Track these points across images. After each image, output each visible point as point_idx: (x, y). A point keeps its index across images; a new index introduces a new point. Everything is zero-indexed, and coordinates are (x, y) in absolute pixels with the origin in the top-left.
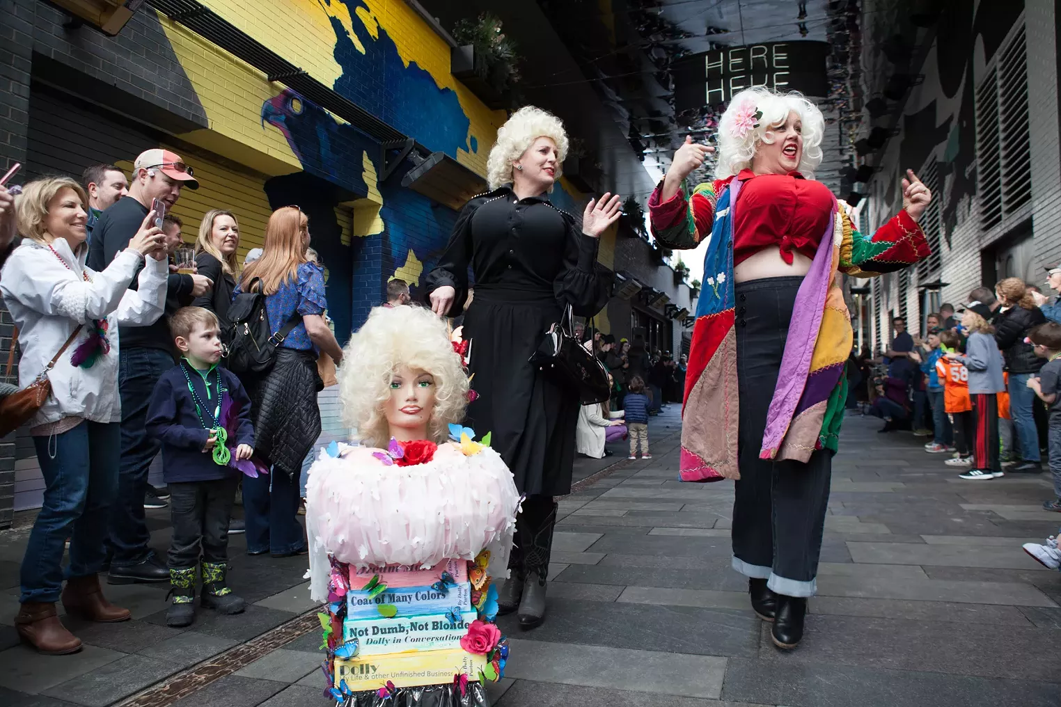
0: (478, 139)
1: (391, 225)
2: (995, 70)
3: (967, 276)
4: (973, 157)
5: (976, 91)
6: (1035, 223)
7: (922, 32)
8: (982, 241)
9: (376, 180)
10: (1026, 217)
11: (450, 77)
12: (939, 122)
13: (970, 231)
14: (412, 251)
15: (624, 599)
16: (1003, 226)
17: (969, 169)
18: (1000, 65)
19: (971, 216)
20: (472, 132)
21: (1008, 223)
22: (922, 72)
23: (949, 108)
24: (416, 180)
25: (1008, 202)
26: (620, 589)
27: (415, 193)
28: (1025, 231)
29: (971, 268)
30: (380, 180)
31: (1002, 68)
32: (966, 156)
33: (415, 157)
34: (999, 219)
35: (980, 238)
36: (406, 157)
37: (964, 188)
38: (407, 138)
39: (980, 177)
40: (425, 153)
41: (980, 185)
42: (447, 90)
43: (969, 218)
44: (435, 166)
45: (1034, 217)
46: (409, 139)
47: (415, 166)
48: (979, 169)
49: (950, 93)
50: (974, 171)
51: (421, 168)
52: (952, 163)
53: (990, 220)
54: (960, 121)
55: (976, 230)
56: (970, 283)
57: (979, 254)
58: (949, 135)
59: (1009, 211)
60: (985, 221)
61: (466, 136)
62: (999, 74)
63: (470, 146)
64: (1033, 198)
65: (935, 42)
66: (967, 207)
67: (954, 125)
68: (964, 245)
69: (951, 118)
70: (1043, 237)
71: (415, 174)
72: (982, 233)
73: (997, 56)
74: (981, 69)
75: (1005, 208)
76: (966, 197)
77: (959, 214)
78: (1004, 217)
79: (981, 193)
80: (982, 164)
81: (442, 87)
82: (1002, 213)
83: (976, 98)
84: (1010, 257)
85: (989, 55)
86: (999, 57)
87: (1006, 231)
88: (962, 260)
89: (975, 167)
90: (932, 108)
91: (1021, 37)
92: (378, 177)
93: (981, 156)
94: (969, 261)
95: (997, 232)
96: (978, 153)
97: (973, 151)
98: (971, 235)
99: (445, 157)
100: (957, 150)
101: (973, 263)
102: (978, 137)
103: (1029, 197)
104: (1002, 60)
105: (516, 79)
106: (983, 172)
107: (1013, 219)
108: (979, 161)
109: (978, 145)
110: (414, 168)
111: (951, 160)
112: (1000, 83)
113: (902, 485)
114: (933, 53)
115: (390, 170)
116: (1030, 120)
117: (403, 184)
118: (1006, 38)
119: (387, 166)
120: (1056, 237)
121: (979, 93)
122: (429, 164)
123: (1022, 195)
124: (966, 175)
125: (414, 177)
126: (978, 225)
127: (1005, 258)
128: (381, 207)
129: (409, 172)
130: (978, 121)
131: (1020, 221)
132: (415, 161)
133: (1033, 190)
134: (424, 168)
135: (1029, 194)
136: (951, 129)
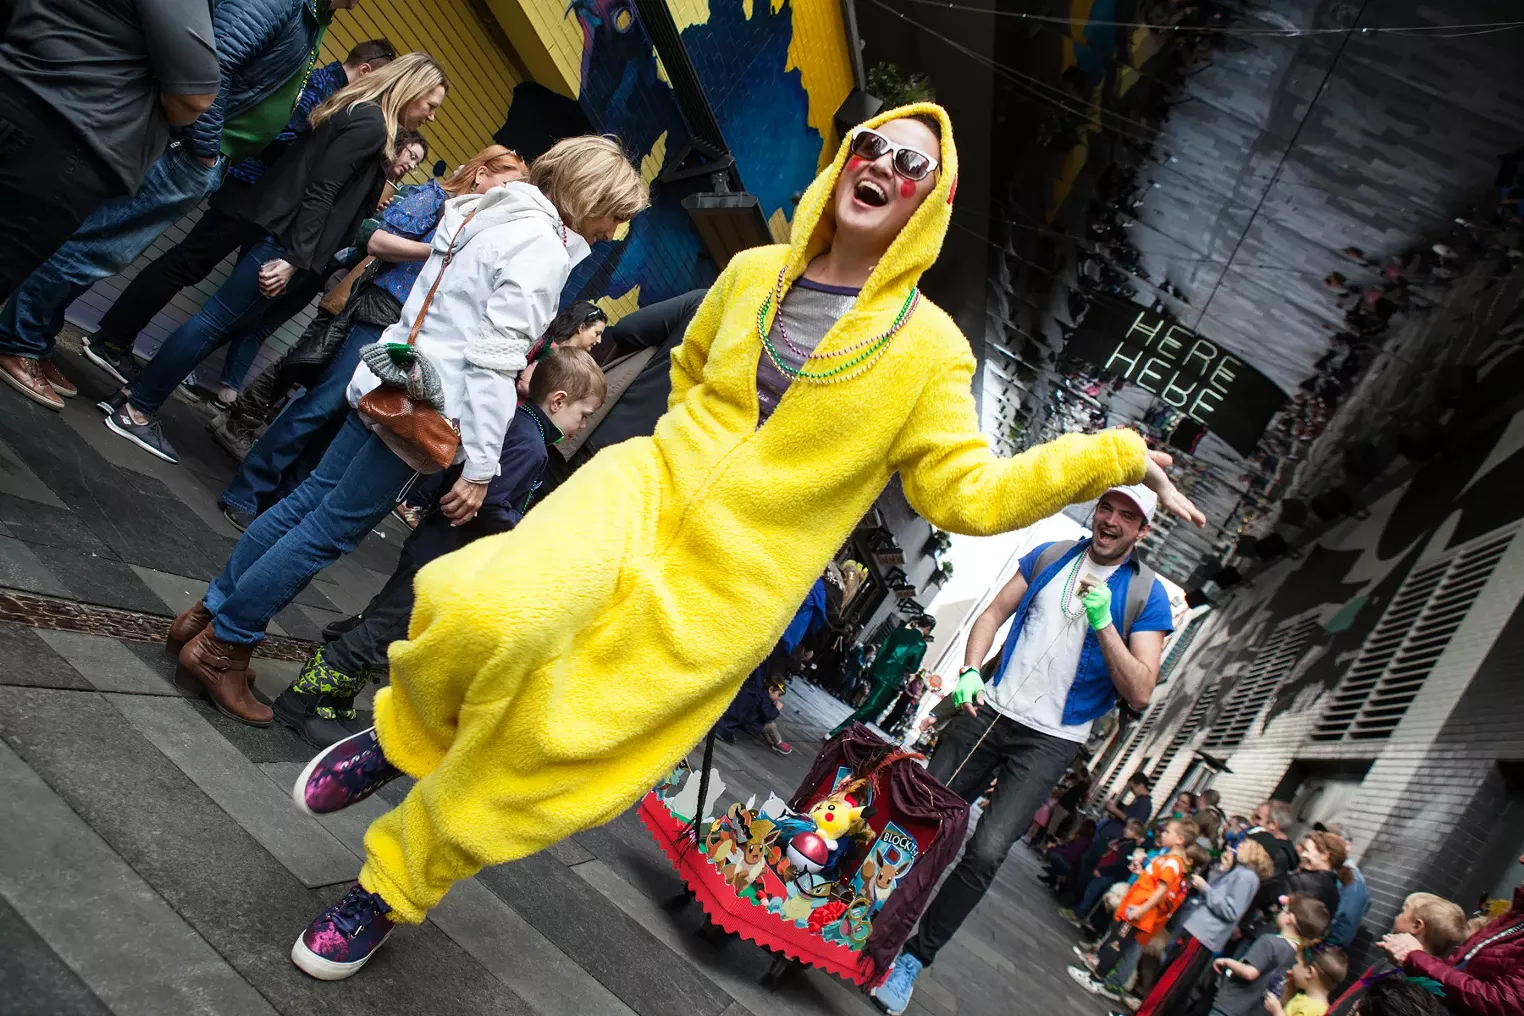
1: (636, 242)
2: (1448, 564)
3: (1260, 777)
4: (1359, 646)
5: (1413, 571)
6: (1373, 770)
7: (1400, 462)
8: (1303, 749)
9: (657, 175)
10: (1369, 756)
11: (830, 121)
12: (1351, 578)
13: (1299, 728)
14: (639, 288)
15: (582, 871)
16: (1337, 749)
17: (1345, 656)
18: (1458, 561)
19: (1310, 713)
22: (1369, 508)
23: (1371, 570)
24: (702, 209)
25: (1361, 725)
27: (691, 224)
28: (1355, 771)
29: (1270, 773)
30: (661, 178)
31: (1459, 567)
32: (1351, 639)
33: (721, 181)
34: (1338, 737)
35: (1303, 744)
36: (710, 174)
37: (1325, 674)
38: (727, 153)
39: (1350, 674)
40: (735, 186)
41: (1344, 683)
42: (815, 131)
43: (1306, 713)
44: (736, 208)
45: (1378, 763)
46: (729, 156)
47: (713, 191)
48: (1356, 664)
49: (1384, 553)
50: (1347, 664)
51: (719, 199)
52: (1331, 635)
53: (1328, 731)
54: (1372, 595)
55: (1305, 733)
56: (1257, 788)
57: (1289, 761)
58: (1350, 601)
59: (1356, 736)
60: (1322, 728)
62: (1451, 571)
64: (1391, 740)
65: (1406, 484)
66: (1313, 697)
67: (1364, 593)
68: (1281, 740)
69: (1366, 583)
70: (1374, 792)
71: (707, 201)
72: (1309, 740)
73: (1462, 549)
74: (1434, 552)
75: (1353, 728)
76: (1320, 686)
77: (1299, 700)
78: (1346, 738)
79: (1338, 693)
80: (1363, 660)
81: (811, 124)
82: (1346, 733)
83: (1409, 580)
84: (1321, 790)
85: (1457, 539)
86: (1462, 552)
87: (1337, 756)
88: (1267, 756)
89: (1353, 660)
90: (1355, 555)
91: (1501, 546)
92: (660, 173)
93: (1369, 651)
94: (1273, 762)
95: (1326, 751)
96: (1367, 645)
97: (1363, 638)
98: (1297, 733)
100: (1347, 625)
101: (1276, 767)
102: (1380, 627)
103: (1387, 734)
104: (1465, 557)
106: (1357, 670)
107: (1353, 748)
108: (1362, 655)
109: (1373, 636)
110: (711, 194)
111: (1331, 632)
112: (1444, 581)
113: (1010, 967)
114: (1394, 497)
115: (680, 176)
116: (1447, 647)
117: (683, 202)
118: (1483, 538)
119: (681, 168)
120: (1385, 801)
121: (1415, 576)
122: (731, 202)
123: (1380, 728)
124: (1337, 662)
125: (702, 203)
126: (1311, 728)
127: (1314, 788)
129: (700, 194)
130: (1391, 608)
131: (1359, 756)
132: (717, 186)
133: (1398, 730)
134: (722, 202)
135: (1390, 732)
136: (1357, 597)
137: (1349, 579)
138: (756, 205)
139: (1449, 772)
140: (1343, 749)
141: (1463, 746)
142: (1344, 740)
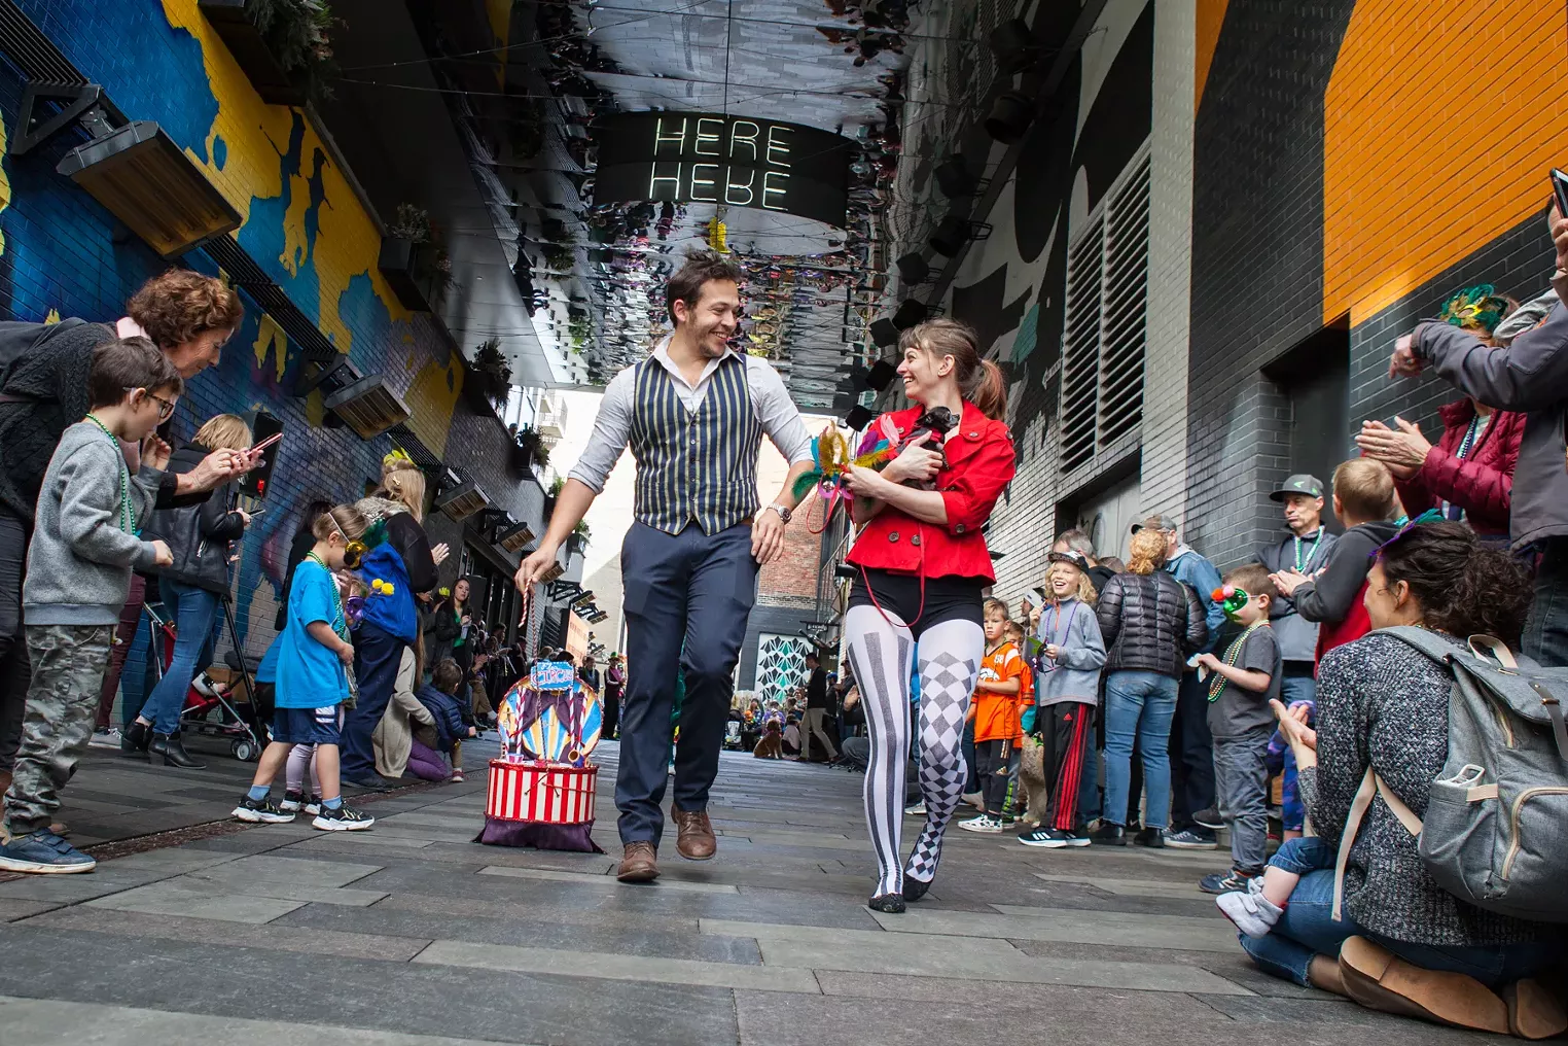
0: (229, 146)
1: (20, 251)
2: (1101, 222)
3: (1030, 544)
4: (1058, 355)
5: (1070, 253)
6: (1144, 459)
7: (998, 150)
8: (1059, 489)
9: (5, 150)
10: (1131, 450)
11: (195, 11)
12: (1009, 299)
13: (1043, 472)
14: (56, 313)
16: (1096, 464)
17: (1050, 374)
18: (1108, 215)
19: (1046, 449)
20: (220, 127)
21: (1102, 459)
22: (990, 220)
23: (1023, 279)
24: (90, 167)
25: (1105, 427)
27: (78, 195)
28: (1126, 474)
29: (1039, 532)
30: (12, 152)
31: (1111, 220)
32: (1046, 352)
33: (96, 119)
34: (1091, 452)
35: (1056, 484)
36: (76, 121)
37: (1038, 402)
38: (85, 82)
39: (1064, 387)
40: (117, 120)
41: (1064, 400)
42: (183, 32)
43: (1042, 452)
44: (135, 146)
45: (1144, 450)
46: (90, 85)
47: (93, 138)
48: (1065, 374)
49: (1029, 255)
50: (1058, 374)
51: (105, 145)
52: (1023, 364)
53: (1076, 455)
54: (1041, 299)
55: (1052, 471)
56: (1035, 556)
57: (1053, 509)
58: (1022, 319)
59: (1105, 441)
60: (1066, 457)
61: (207, 133)
62: (1107, 228)
63: (211, 154)
64: (1145, 419)
65: (1013, 176)
66: (1040, 434)
67: (1031, 304)
68: (1031, 495)
69: (1028, 293)
70: (1157, 480)
71: (93, 154)
72: (1060, 477)
73: (1106, 201)
74: (1080, 220)
75: (1099, 435)
76: (1041, 420)
77: (1027, 445)
78: (1098, 449)
79: (1062, 412)
80: (1069, 367)
81: (175, 24)
82: (1095, 443)
83: (1070, 263)
84: (1097, 518)
85: (1094, 200)
86: (1108, 204)
87: (1099, 471)
88: (1026, 519)
89: (1059, 371)
90: (1001, 274)
91: (1144, 174)
92: (9, 144)
93: (1070, 354)
94: (1035, 520)
95: (1085, 474)
96: (1066, 349)
97: (1057, 344)
98: (1044, 478)
100: (1032, 344)
101: (1042, 523)
102: (1067, 324)
103: (1138, 417)
104: (1112, 208)
105: (322, 55)
106: (1069, 380)
107: (1111, 453)
108: (1066, 362)
109: (1066, 337)
110: (92, 142)
111: (1021, 359)
112: (1107, 241)
114: (1009, 192)
115: (37, 137)
116: (1148, 299)
117: (60, 169)
118: (1121, 175)
119: (33, 128)
120: (1175, 480)
121: (1073, 257)
122: (124, 141)
123: (1127, 412)
124: (1044, 383)
125: (86, 159)
126: (1055, 463)
127: (1091, 521)
128: (5, 206)
129: (77, 149)
130: (1068, 300)
131: (1122, 456)
132: (94, 128)
133: (1147, 408)
134: (112, 146)
135: (1139, 413)
136: (1026, 311)
137: (1007, 301)
138: (159, 132)
139: (1221, 411)
140: (1104, 458)
141: (1220, 377)
142: (1096, 451)
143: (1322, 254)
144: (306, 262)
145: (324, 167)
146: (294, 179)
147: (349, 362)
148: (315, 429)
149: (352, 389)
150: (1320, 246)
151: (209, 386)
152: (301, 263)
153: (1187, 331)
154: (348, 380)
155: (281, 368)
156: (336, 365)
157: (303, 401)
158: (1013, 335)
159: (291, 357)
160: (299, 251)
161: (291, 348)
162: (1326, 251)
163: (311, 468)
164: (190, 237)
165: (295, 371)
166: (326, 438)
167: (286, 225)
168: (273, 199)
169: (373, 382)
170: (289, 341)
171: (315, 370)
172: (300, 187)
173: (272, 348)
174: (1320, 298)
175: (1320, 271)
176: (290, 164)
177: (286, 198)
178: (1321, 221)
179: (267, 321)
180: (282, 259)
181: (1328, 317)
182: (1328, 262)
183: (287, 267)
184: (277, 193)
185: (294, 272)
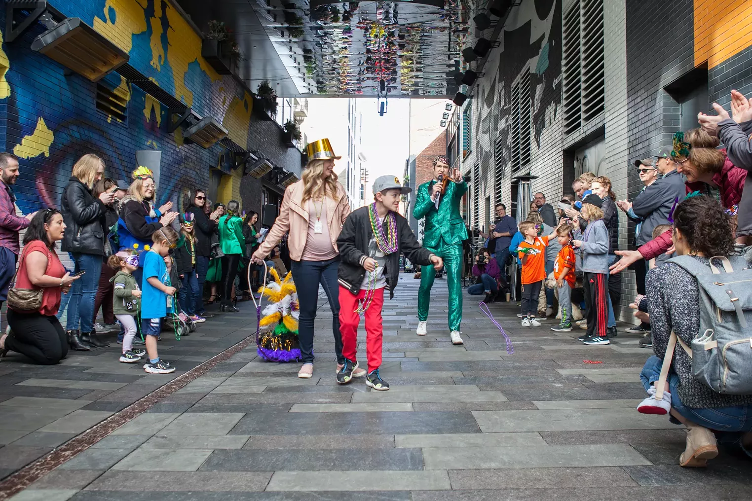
0: (117, 10)
1: (19, 90)
2: (579, 1)
3: (551, 171)
4: (560, 72)
5: (563, 17)
6: (606, 131)
8: (565, 143)
9: (2, 40)
10: (600, 125)
12: (533, 39)
13: (556, 133)
14: (42, 119)
15: (274, 487)
16: (582, 132)
17: (556, 81)
19: (557, 121)
20: (110, 2)
21: (585, 129)
23: (541, 28)
24: (48, 45)
25: (586, 112)
26: (268, 475)
27: (46, 58)
28: (598, 135)
29: (556, 165)
30: (6, 41)
31: (584, 0)
32: (553, 70)
33: (47, 19)
34: (579, 125)
35: (563, 140)
36: (37, 20)
37: (552, 96)
39: (564, 89)
40: (59, 18)
41: (564, 96)
43: (554, 123)
44: (69, 31)
45: (606, 126)
46: (41, 1)
47: (47, 29)
48: (564, 82)
49: (543, 16)
50: (560, 83)
51: (54, 33)
52: (542, 75)
53: (572, 125)
54: (550, 41)
55: (560, 133)
56: (554, 177)
57: (562, 153)
58: (541, 51)
59: (587, 119)
60: (567, 126)
61: (104, 6)
62: (582, 5)
63: (107, 17)
64: (605, 110)
66: (553, 113)
67: (545, 42)
68: (550, 145)
69: (543, 37)
70: (613, 142)
71: (47, 39)
72: (565, 136)
75: (583, 116)
76: (553, 105)
77: (547, 118)
78: (583, 123)
79: (564, 102)
80: (566, 78)
82: (581, 120)
83: (564, 22)
84: (585, 157)
87: (584, 135)
88: (548, 158)
89: (561, 80)
90: (528, 24)
92: (4, 37)
93: (566, 71)
94: (553, 158)
95: (577, 136)
96: (564, 69)
97: (560, 66)
98: (556, 137)
99: (82, 24)
100: (547, 64)
101: (557, 160)
102: (564, 55)
103: (602, 108)
106: (566, 85)
107: (589, 126)
108: (564, 75)
109: (564, 62)
110: (47, 32)
111: (541, 73)
112: (582, 12)
115: (18, 32)
116: (605, 45)
117: (33, 48)
119: (15, 27)
120: (622, 143)
121: (565, 18)
122: (63, 30)
123: (597, 107)
124: (554, 86)
125: (45, 41)
126: (561, 129)
127: (582, 158)
128: (7, 70)
129: (40, 36)
130: (564, 42)
131: (595, 128)
132: (47, 24)
133: (606, 103)
134: (58, 33)
135: (603, 106)
136: (543, 46)
137: (532, 40)
139: (644, 109)
140: (586, 129)
141: (643, 91)
142: (582, 125)
143: (693, 28)
144: (164, 62)
145: (167, 10)
146: (152, 20)
147: (193, 112)
148: (180, 147)
149: (197, 126)
150: (692, 24)
151: (124, 138)
152: (162, 63)
153: (625, 64)
154: (194, 121)
155: (159, 120)
156: (187, 114)
157: (172, 134)
158: (536, 58)
159: (163, 113)
160: (160, 56)
161: (162, 108)
162: (695, 27)
163: (181, 167)
164: (104, 70)
165: (166, 119)
166: (187, 150)
167: (152, 45)
168: (143, 33)
169: (207, 121)
170: (161, 105)
171: (176, 118)
172: (156, 23)
173: (153, 110)
174: (692, 52)
175: (692, 38)
176: (149, 13)
177: (149, 30)
178: (692, 11)
179: (149, 98)
180: (152, 64)
181: (697, 62)
182: (696, 33)
183: (155, 66)
184: (145, 29)
185: (159, 70)
